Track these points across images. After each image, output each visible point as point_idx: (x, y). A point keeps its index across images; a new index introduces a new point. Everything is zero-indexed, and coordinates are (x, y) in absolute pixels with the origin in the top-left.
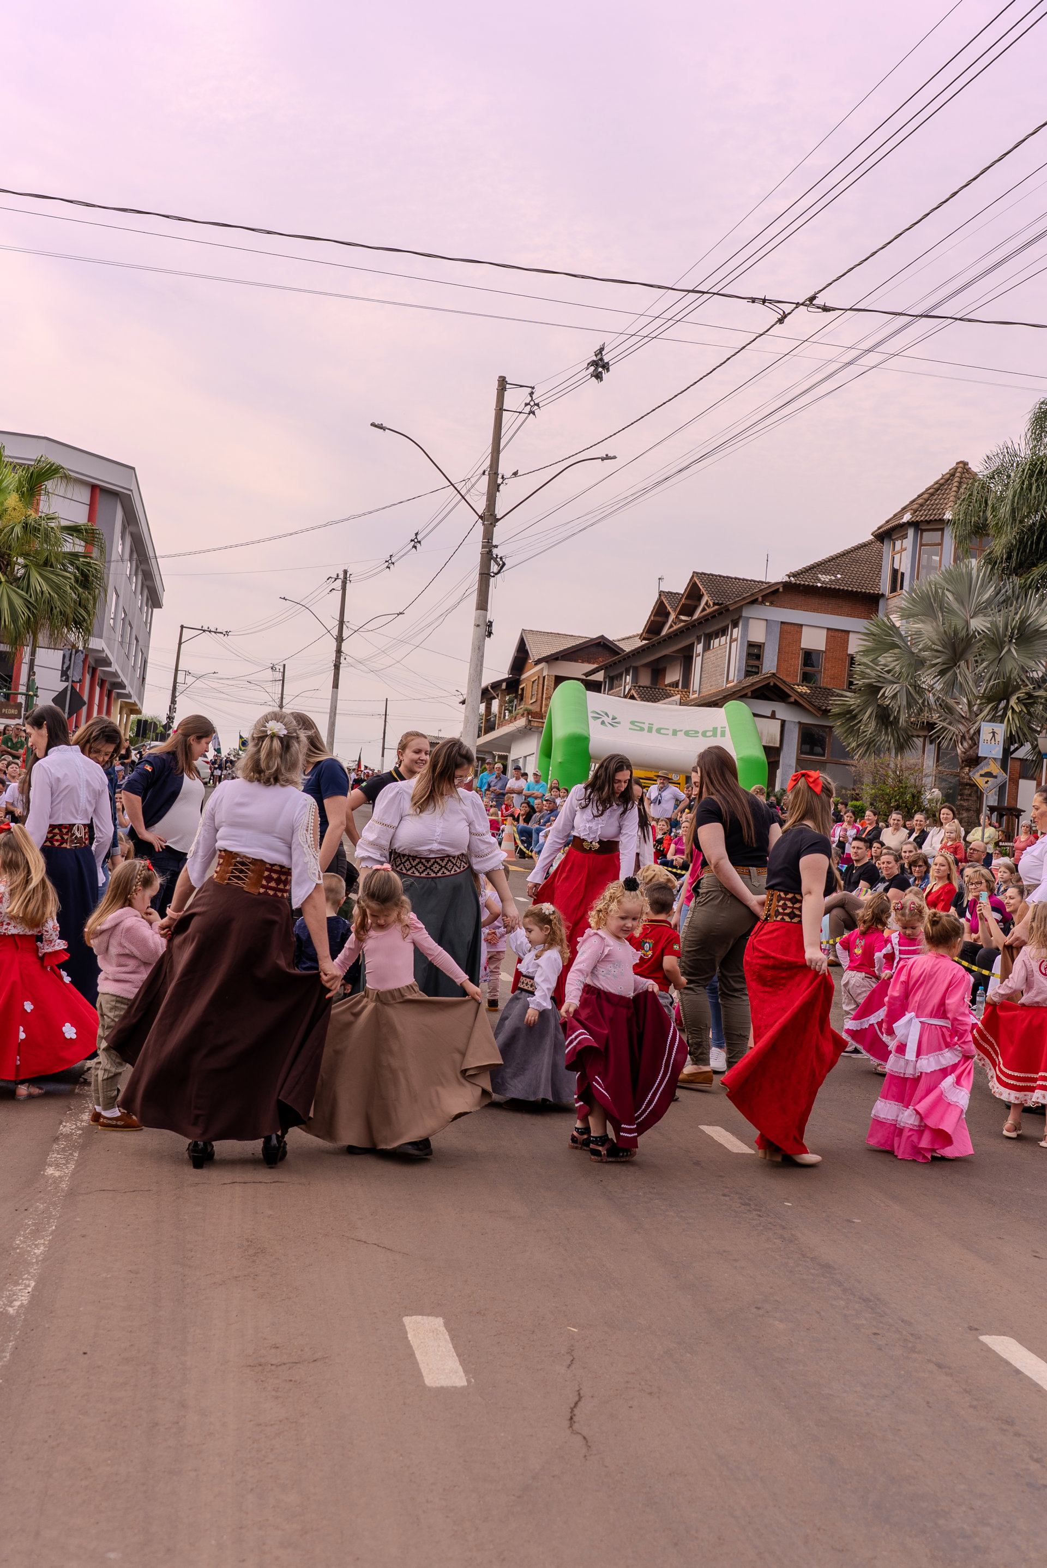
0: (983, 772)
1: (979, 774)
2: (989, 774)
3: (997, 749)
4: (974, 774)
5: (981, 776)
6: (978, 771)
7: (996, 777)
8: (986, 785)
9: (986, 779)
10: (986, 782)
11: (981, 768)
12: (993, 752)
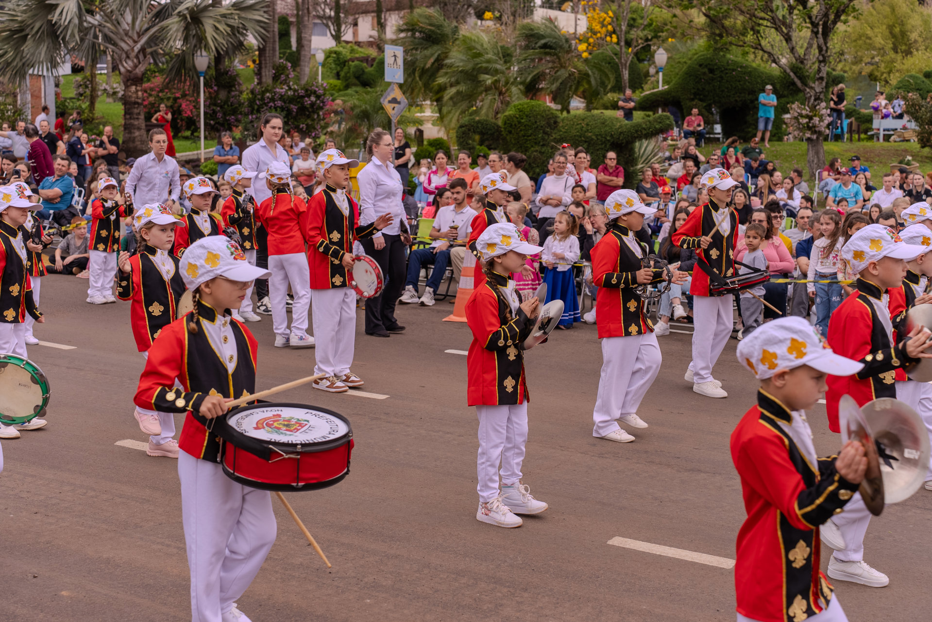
0: (390, 98)
1: (387, 100)
2: (394, 101)
3: (399, 73)
4: (384, 101)
5: (390, 102)
6: (386, 98)
7: (399, 103)
8: (394, 112)
9: (393, 105)
10: (393, 109)
11: (389, 94)
12: (396, 77)
